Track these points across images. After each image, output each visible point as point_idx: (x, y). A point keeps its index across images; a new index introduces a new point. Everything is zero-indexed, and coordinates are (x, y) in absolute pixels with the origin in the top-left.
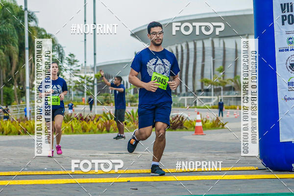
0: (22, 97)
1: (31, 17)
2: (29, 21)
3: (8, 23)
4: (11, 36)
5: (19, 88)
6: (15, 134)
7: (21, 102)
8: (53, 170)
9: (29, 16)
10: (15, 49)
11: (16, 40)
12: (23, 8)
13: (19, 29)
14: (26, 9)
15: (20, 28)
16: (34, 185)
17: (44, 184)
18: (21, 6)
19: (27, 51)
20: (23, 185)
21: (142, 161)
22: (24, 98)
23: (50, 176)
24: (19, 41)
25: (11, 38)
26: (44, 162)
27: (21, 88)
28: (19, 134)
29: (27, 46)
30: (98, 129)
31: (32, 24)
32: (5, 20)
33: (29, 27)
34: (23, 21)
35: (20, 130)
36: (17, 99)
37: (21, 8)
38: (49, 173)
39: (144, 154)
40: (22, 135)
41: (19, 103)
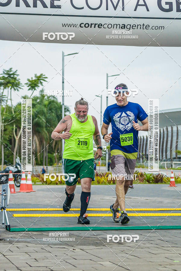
0: (60, 160)
1: (67, 110)
2: (65, 112)
3: (52, 113)
4: (54, 121)
6: (54, 184)
7: (59, 164)
9: (65, 109)
12: (62, 103)
14: (63, 104)
15: (60, 117)
16: (62, 217)
20: (55, 217)
21: (134, 203)
25: (53, 123)
27: (59, 155)
28: (57, 184)
30: (107, 182)
31: (67, 114)
32: (50, 111)
35: (57, 182)
36: (57, 162)
37: (61, 104)
39: (136, 198)
40: (59, 185)
41: (58, 164)
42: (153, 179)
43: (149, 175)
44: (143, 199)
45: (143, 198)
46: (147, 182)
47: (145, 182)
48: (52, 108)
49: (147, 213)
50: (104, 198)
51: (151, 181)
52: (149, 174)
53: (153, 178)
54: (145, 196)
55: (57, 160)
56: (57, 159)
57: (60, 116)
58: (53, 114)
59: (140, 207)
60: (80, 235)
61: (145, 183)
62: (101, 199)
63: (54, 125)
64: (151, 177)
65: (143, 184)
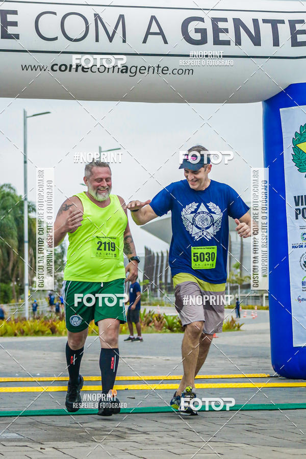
0: (21, 294)
1: (32, 209)
2: (29, 212)
3: (8, 214)
4: (10, 229)
5: (17, 284)
6: (10, 335)
7: (20, 301)
8: (46, 376)
9: (29, 207)
10: (15, 242)
11: (15, 233)
12: (23, 197)
13: (19, 221)
14: (26, 199)
16: (23, 392)
17: (33, 392)
18: (21, 196)
19: (26, 245)
20: (11, 393)
21: (145, 366)
22: (22, 296)
23: (42, 383)
24: (18, 234)
25: (9, 231)
26: (38, 367)
27: (20, 285)
28: (15, 335)
29: (26, 238)
31: (32, 215)
32: (5, 211)
33: (29, 219)
34: (23, 213)
35: (16, 331)
36: (16, 297)
38: (41, 379)
39: (148, 359)
40: (19, 336)
41: (18, 301)
42: (178, 325)
43: (172, 318)
44: (161, 359)
45: (160, 357)
46: (169, 331)
47: (164, 330)
48: (7, 207)
49: (167, 383)
50: (94, 359)
51: (175, 329)
52: (171, 316)
53: (178, 323)
54: (164, 355)
55: (15, 294)
56: (17, 291)
57: (21, 219)
58: (10, 216)
59: (155, 373)
60: (54, 423)
61: (165, 332)
62: (89, 360)
63: (11, 235)
64: (175, 321)
65: (161, 334)
